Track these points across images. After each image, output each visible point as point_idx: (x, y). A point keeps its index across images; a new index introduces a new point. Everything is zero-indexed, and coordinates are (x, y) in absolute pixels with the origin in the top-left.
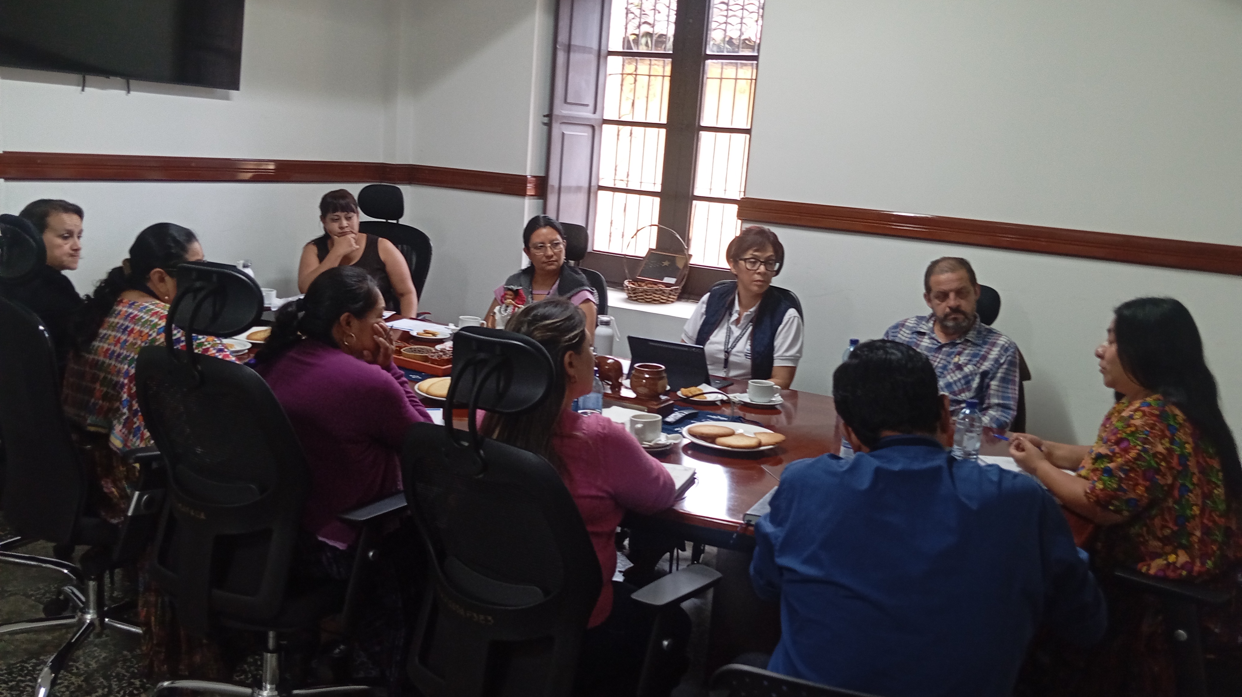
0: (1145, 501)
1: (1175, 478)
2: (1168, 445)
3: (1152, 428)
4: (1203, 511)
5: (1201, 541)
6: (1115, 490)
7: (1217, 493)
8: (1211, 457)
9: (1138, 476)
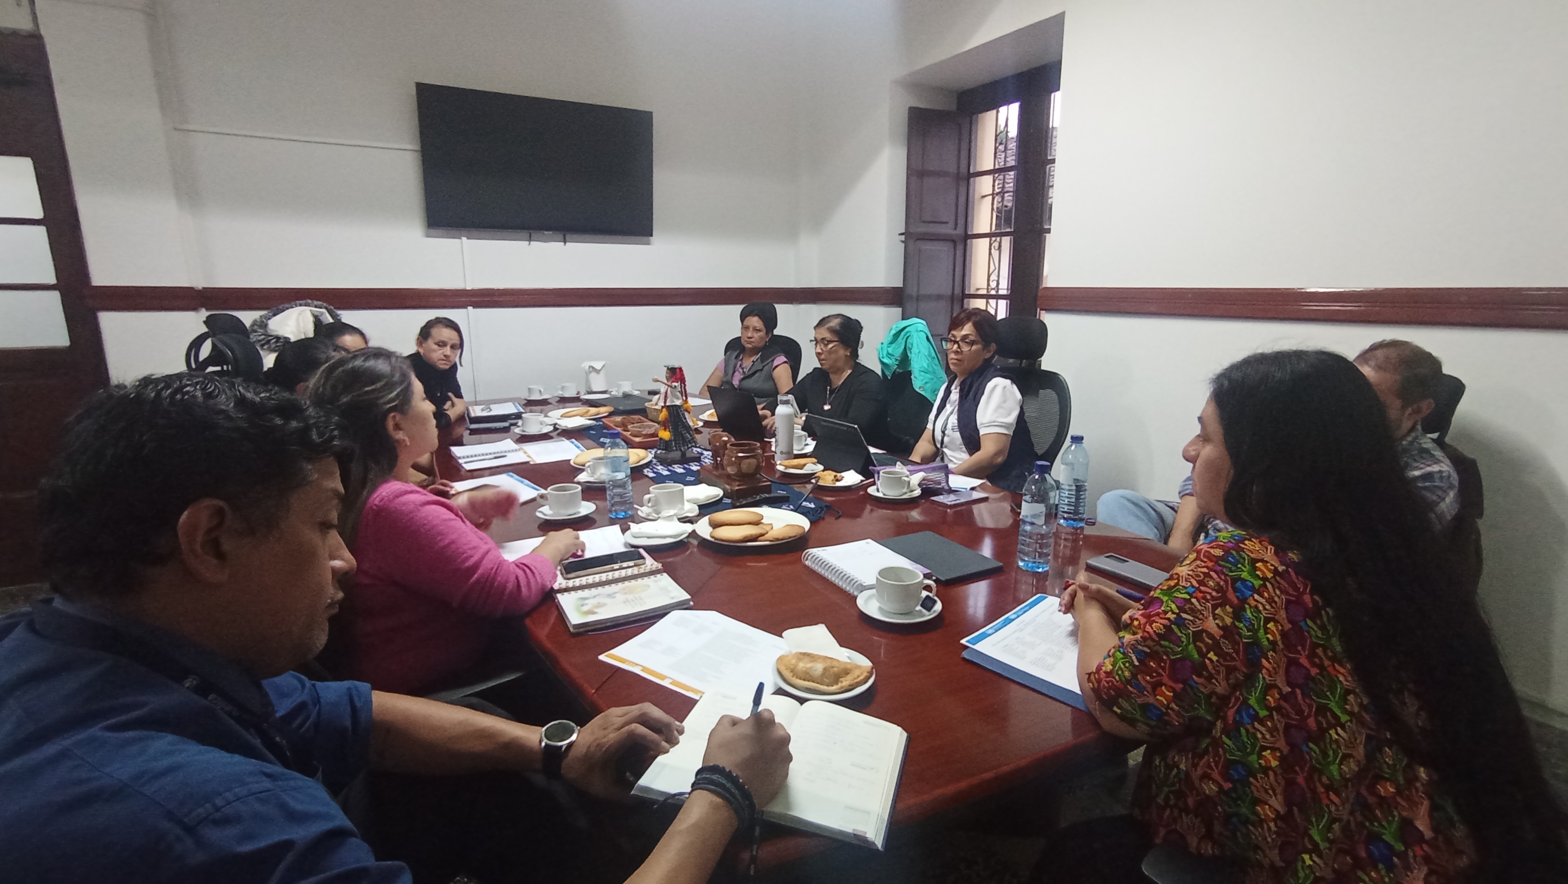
7: (1335, 736)
8: (1334, 659)
9: (1163, 668)
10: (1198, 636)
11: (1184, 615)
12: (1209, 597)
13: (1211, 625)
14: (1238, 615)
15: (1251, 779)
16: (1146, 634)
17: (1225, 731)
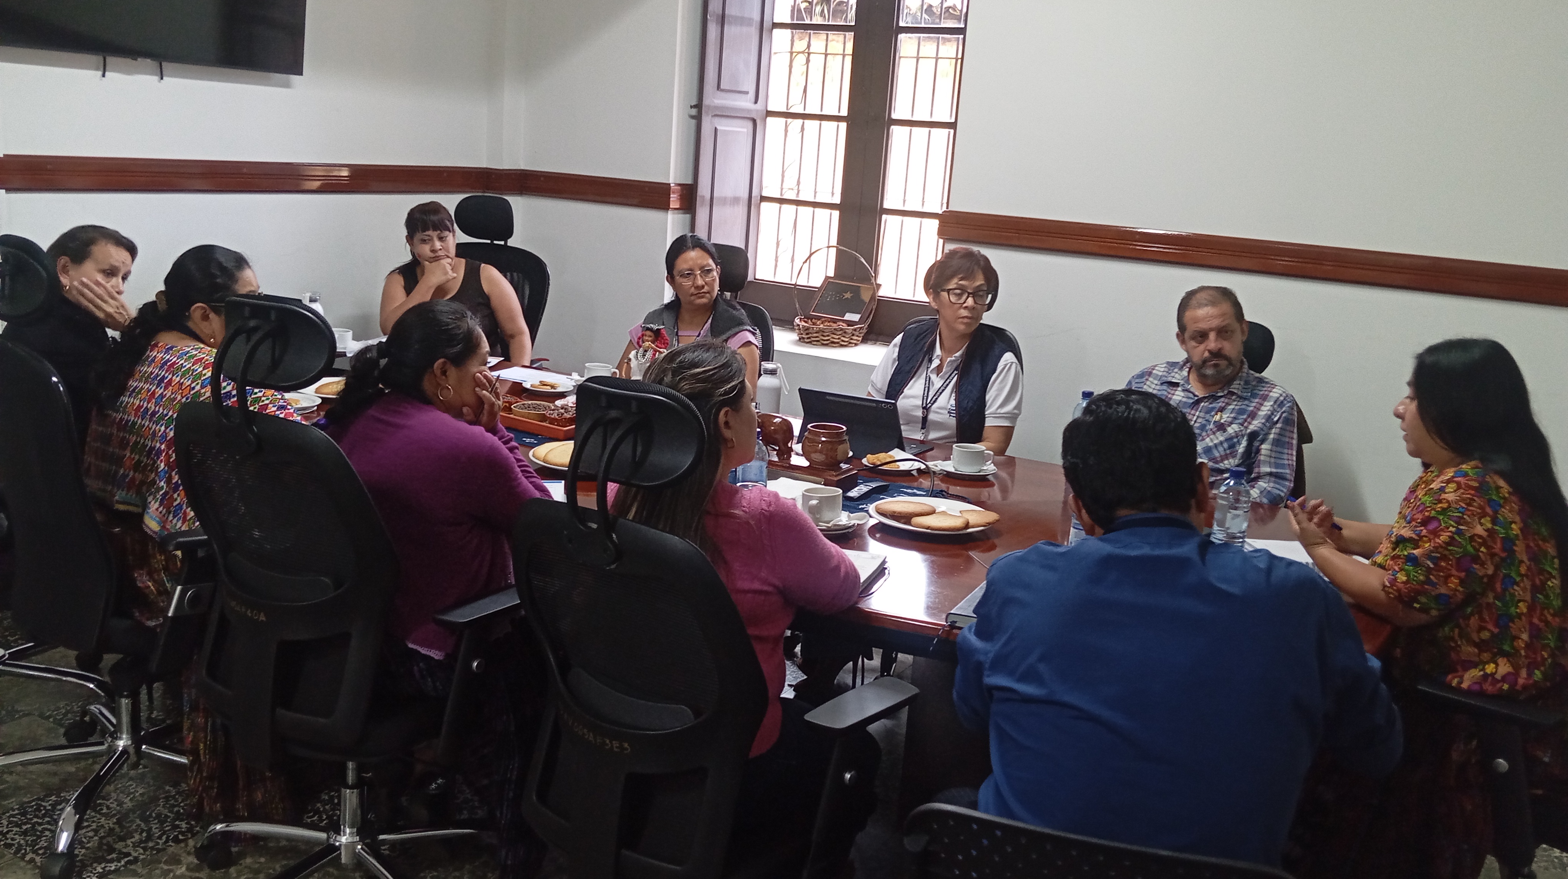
0: (1460, 597)
1: (1497, 568)
2: (1489, 526)
3: (1469, 505)
4: (1531, 608)
5: (1528, 646)
6: (1423, 583)
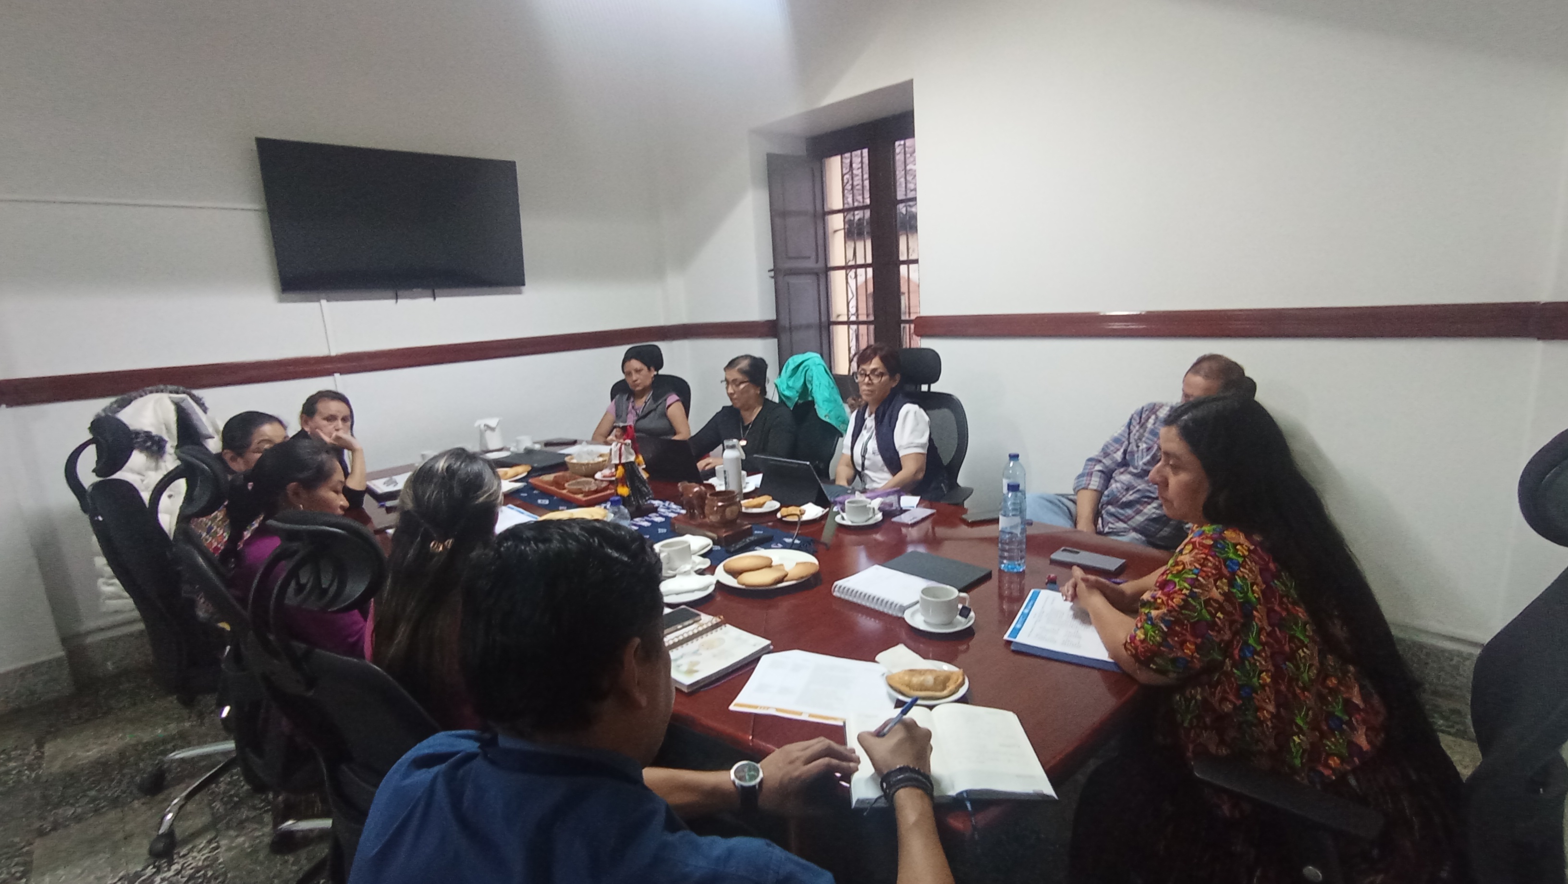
7: (1302, 654)
8: (1294, 603)
9: (1186, 630)
10: (1207, 602)
11: (1196, 590)
12: (1210, 574)
13: (1216, 593)
14: (1232, 583)
15: (1254, 695)
16: (1170, 608)
17: (1234, 665)
